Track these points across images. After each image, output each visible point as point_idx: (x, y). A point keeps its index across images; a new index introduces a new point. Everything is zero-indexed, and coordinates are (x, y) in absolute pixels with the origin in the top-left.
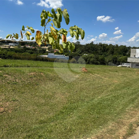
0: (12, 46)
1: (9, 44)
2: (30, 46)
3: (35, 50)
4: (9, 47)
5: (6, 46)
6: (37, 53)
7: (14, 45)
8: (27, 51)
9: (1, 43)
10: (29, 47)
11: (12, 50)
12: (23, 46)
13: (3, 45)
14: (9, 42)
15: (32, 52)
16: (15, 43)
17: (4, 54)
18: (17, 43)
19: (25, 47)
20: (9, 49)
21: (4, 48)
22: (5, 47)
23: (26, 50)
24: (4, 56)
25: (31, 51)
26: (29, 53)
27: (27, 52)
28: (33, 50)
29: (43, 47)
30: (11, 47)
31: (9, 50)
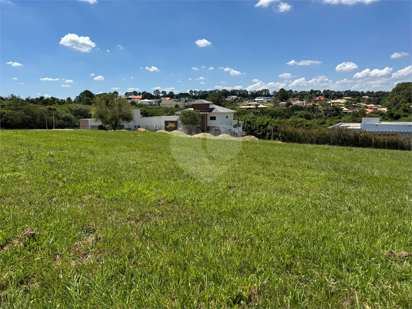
0: (262, 102)
1: (256, 99)
2: (300, 100)
3: (313, 109)
4: (257, 105)
5: (250, 105)
6: (320, 117)
7: (266, 102)
8: (295, 112)
9: (241, 99)
10: (298, 102)
11: (263, 112)
12: (285, 103)
13: (243, 103)
14: (255, 95)
15: (308, 114)
16: (266, 96)
17: (249, 123)
18: (271, 96)
19: (290, 104)
20: (259, 111)
21: (248, 109)
22: (248, 107)
23: (293, 111)
24: (249, 125)
25: (305, 112)
26: (301, 117)
27: (296, 114)
28: (309, 109)
29: (333, 101)
30: (261, 106)
31: (257, 113)
